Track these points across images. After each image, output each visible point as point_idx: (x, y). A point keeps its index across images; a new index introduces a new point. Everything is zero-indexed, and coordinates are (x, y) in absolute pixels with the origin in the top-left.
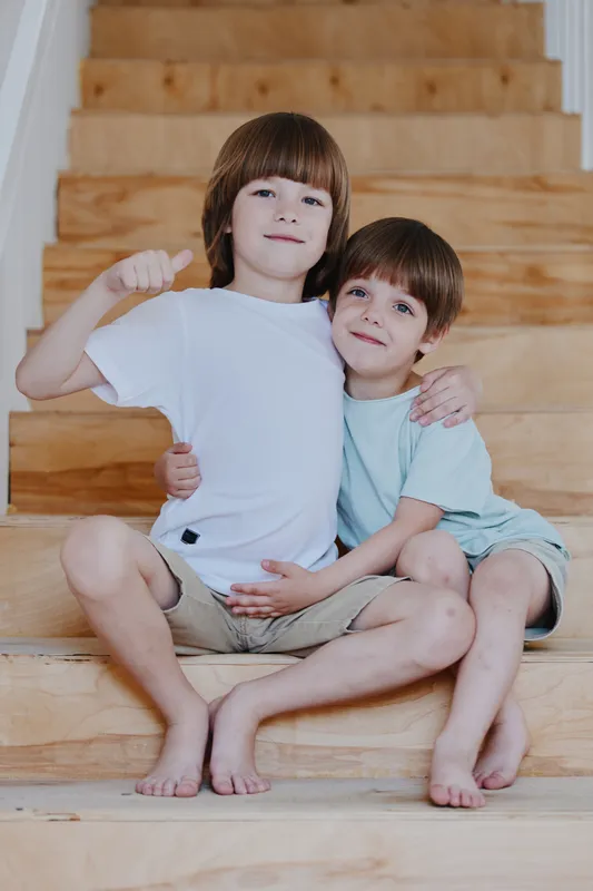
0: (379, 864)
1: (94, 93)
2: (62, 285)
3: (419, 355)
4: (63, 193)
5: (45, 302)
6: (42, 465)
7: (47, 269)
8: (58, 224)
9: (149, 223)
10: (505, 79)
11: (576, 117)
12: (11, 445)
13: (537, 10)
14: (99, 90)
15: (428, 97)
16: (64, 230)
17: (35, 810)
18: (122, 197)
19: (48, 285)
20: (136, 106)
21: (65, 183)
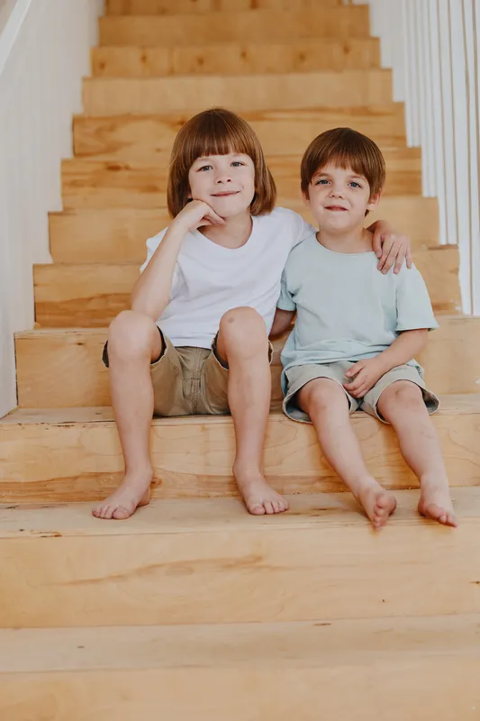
0: (259, 559)
1: (100, 66)
2: (74, 184)
3: (367, 212)
4: (76, 127)
5: (64, 195)
6: (55, 297)
7: (64, 174)
8: (74, 147)
9: (128, 144)
10: (346, 50)
11: (389, 71)
12: (35, 285)
13: (364, 9)
14: (102, 66)
15: (300, 62)
16: (77, 151)
17: (32, 531)
18: (112, 129)
19: (65, 184)
20: (125, 74)
21: (77, 122)
